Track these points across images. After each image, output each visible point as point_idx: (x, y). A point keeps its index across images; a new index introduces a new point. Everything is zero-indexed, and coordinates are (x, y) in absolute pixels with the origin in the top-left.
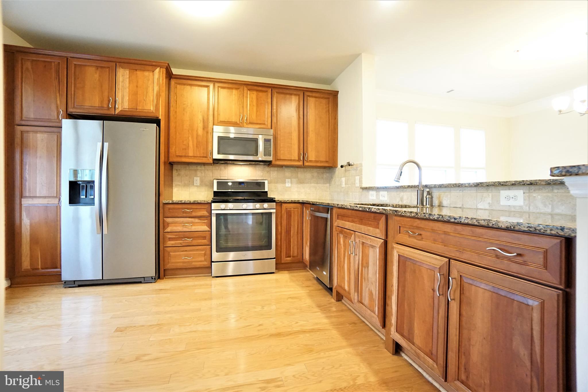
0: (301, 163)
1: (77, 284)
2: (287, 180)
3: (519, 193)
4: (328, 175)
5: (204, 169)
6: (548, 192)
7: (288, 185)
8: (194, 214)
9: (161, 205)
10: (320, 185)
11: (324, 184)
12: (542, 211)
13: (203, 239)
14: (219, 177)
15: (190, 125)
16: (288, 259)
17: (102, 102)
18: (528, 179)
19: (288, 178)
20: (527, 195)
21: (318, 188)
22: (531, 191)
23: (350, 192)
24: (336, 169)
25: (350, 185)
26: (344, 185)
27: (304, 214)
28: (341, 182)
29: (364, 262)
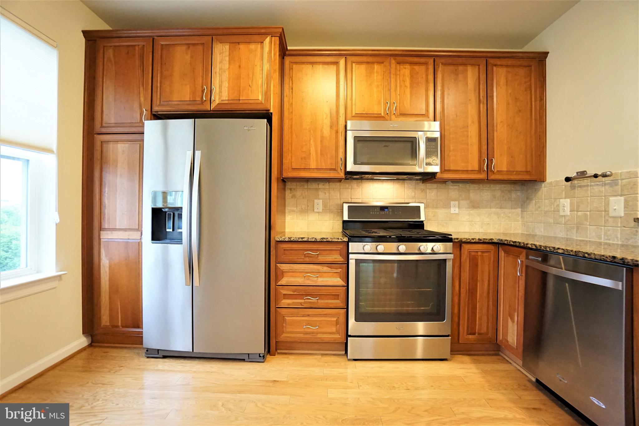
0: (483, 176)
1: (161, 354)
2: (452, 203)
4: (519, 194)
5: (328, 187)
7: (454, 210)
8: (321, 259)
9: (273, 243)
10: (506, 211)
11: (512, 209)
13: (335, 299)
14: (350, 200)
15: (311, 122)
16: (470, 336)
17: (194, 93)
19: (454, 200)
21: (502, 215)
23: (590, 225)
24: (543, 184)
25: (588, 213)
26: (568, 212)
27: (503, 262)
28: (558, 206)
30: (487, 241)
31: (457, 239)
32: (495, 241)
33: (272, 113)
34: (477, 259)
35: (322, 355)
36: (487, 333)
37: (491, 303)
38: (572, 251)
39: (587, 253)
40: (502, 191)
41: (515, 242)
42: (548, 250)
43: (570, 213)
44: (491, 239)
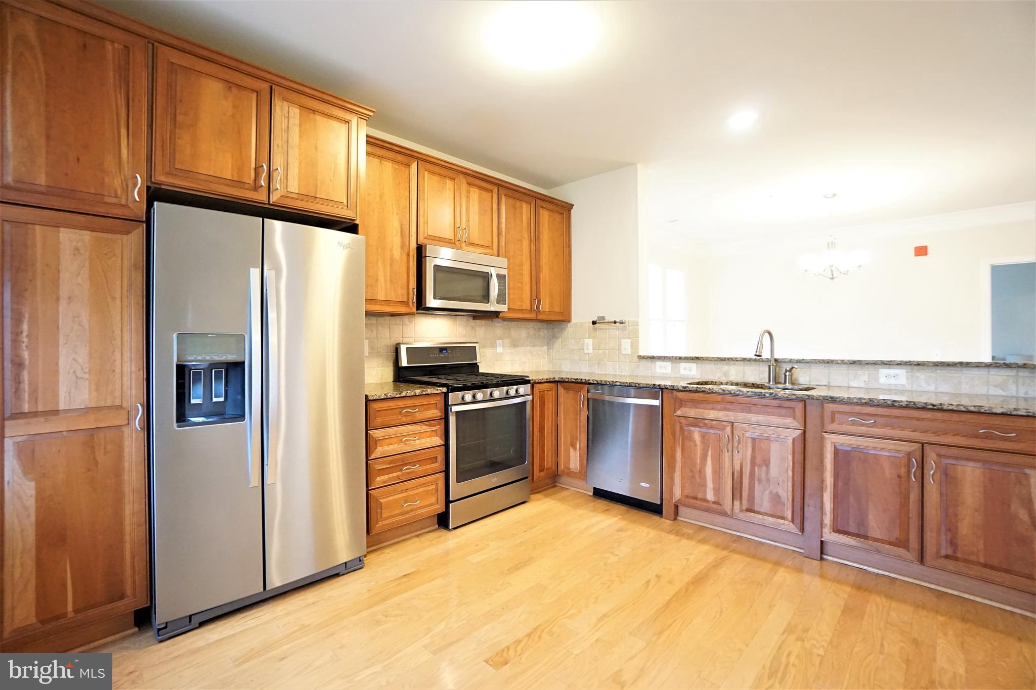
0: (533, 316)
1: (196, 620)
2: (498, 342)
3: (901, 372)
4: (545, 332)
5: (375, 322)
6: (931, 372)
7: (499, 350)
10: (537, 348)
11: (541, 346)
12: (926, 389)
13: (433, 463)
14: (401, 339)
15: (379, 237)
16: (541, 473)
19: (500, 338)
20: (910, 374)
21: (533, 353)
22: (914, 371)
23: (608, 361)
24: (569, 325)
25: (607, 351)
26: (591, 350)
27: (563, 399)
28: (583, 344)
29: (758, 460)
30: (551, 380)
32: (557, 379)
33: (358, 225)
34: (544, 398)
35: (417, 536)
36: (551, 468)
37: (553, 438)
40: (535, 329)
41: (577, 379)
42: (608, 383)
43: (593, 351)
44: (554, 378)
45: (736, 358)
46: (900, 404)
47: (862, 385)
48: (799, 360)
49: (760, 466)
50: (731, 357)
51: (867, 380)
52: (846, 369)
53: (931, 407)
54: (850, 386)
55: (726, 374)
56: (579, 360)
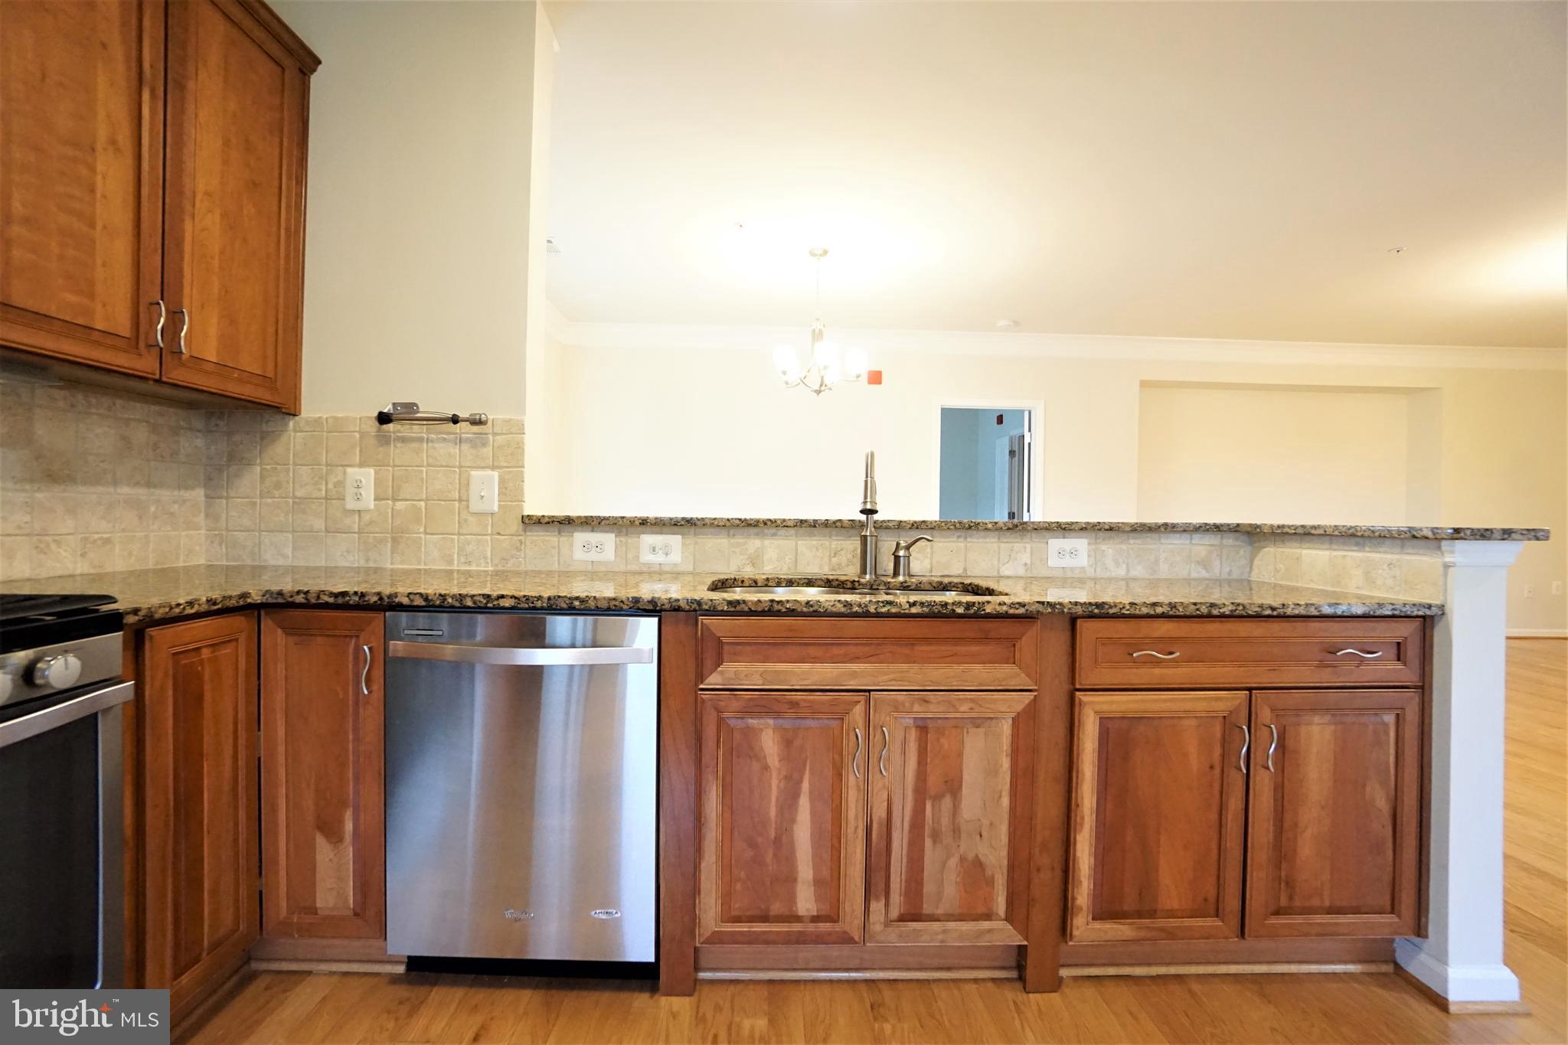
0: (145, 363)
3: (1081, 544)
4: (200, 442)
6: (1122, 543)
10: (165, 494)
11: (179, 488)
12: (1113, 575)
18: (1107, 520)
20: (1093, 547)
21: (153, 509)
22: (1098, 541)
23: (426, 533)
24: (291, 424)
25: (423, 504)
26: (369, 501)
28: (340, 484)
29: (934, 781)
30: (233, 603)
31: (136, 611)
32: (256, 598)
34: (199, 677)
36: (234, 929)
38: (540, 598)
39: (577, 598)
41: (344, 594)
43: (375, 505)
44: (244, 595)
45: (784, 520)
46: (1221, 611)
47: (1021, 572)
48: (915, 522)
49: (937, 798)
50: (772, 517)
51: (1029, 562)
52: (993, 540)
53: (1268, 612)
54: (1002, 574)
55: (754, 561)
56: (327, 531)
